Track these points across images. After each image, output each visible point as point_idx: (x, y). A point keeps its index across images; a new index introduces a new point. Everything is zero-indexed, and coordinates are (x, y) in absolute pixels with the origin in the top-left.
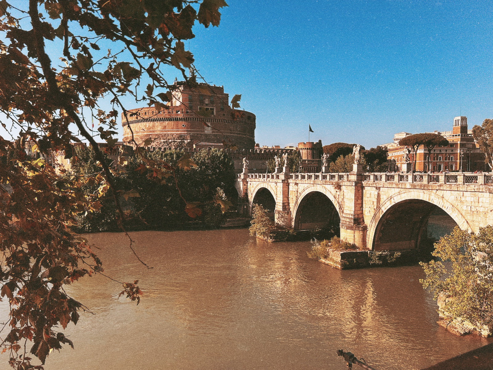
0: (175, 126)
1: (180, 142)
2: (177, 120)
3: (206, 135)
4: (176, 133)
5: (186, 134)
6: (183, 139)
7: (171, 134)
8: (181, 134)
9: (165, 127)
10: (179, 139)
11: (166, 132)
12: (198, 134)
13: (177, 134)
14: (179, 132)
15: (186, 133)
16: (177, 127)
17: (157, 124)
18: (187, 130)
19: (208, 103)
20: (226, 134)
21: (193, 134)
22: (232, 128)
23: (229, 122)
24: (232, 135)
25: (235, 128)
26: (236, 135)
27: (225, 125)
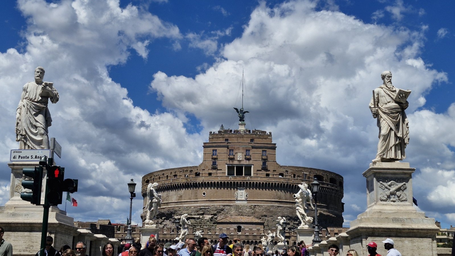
0: (193, 195)
1: (199, 218)
2: (196, 186)
3: (237, 207)
4: (194, 205)
5: (207, 206)
6: (203, 214)
7: (187, 207)
8: (200, 206)
9: (181, 196)
10: (198, 214)
11: (182, 204)
12: (224, 206)
13: (195, 207)
14: (198, 203)
15: (207, 204)
16: (197, 196)
17: (172, 193)
18: (209, 201)
19: (241, 159)
20: (272, 205)
21: (217, 205)
22: (282, 194)
23: (276, 186)
24: (282, 205)
25: (288, 195)
26: (291, 206)
27: (270, 190)
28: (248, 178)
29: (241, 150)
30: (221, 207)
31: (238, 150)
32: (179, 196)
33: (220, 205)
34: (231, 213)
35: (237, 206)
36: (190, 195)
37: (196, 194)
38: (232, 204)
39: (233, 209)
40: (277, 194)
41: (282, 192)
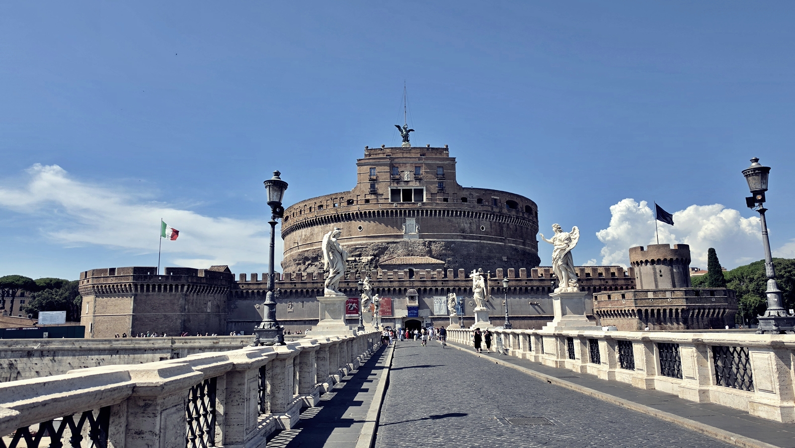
1: (355, 261)
2: (348, 218)
4: (347, 243)
5: (364, 244)
6: (360, 255)
8: (355, 245)
12: (388, 243)
13: (348, 246)
14: (352, 241)
16: (350, 231)
17: (317, 230)
18: (366, 237)
19: (409, 179)
20: (453, 240)
21: (379, 242)
22: (467, 226)
23: (458, 215)
24: (466, 241)
25: (474, 227)
26: (479, 241)
27: (449, 221)
28: (419, 204)
29: (409, 168)
30: (384, 245)
31: (405, 167)
33: (382, 243)
34: (398, 252)
35: (405, 243)
37: (349, 228)
38: (398, 240)
39: (400, 247)
40: (459, 226)
41: (466, 223)
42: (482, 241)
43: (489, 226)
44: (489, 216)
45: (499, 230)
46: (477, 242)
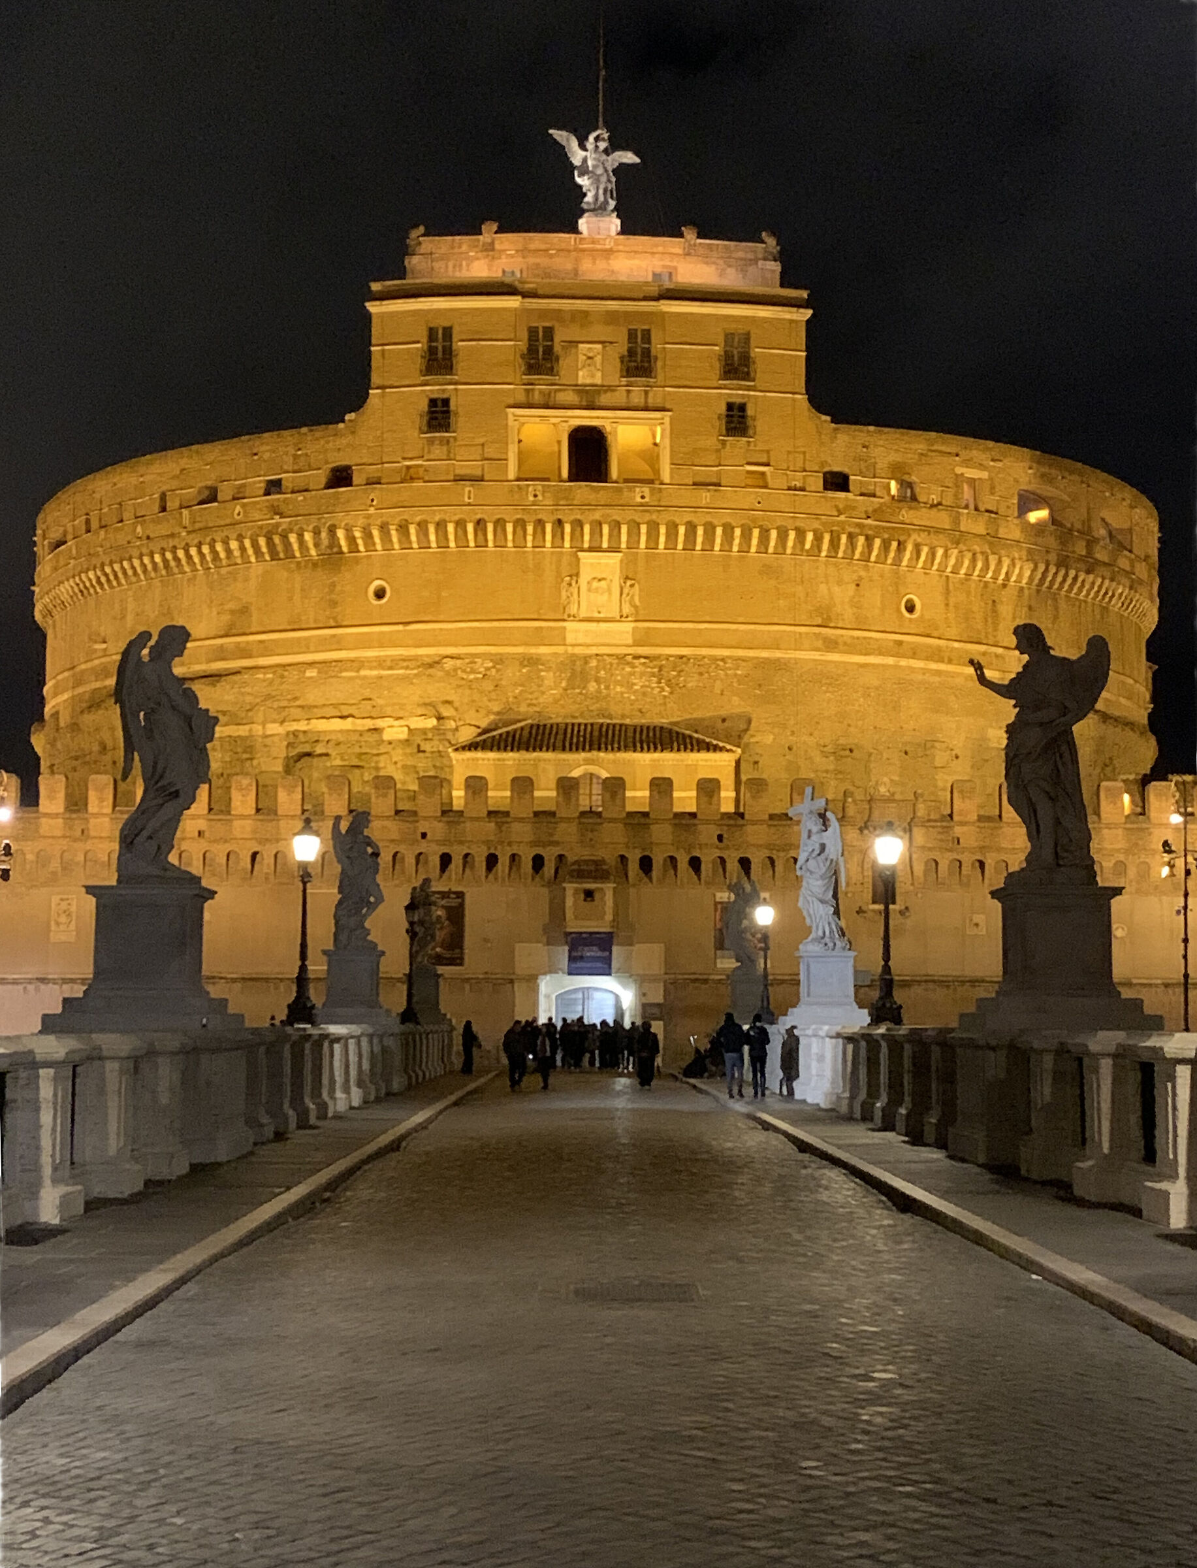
0: (314, 599)
2: (327, 545)
3: (577, 668)
4: (320, 659)
5: (395, 663)
7: (277, 671)
8: (355, 666)
9: (244, 611)
11: (250, 655)
12: (499, 660)
13: (325, 670)
14: (340, 648)
16: (334, 604)
18: (406, 631)
19: (598, 380)
20: (778, 654)
21: (458, 658)
22: (841, 595)
23: (808, 546)
24: (835, 657)
25: (873, 598)
26: (890, 661)
27: (767, 570)
28: (639, 493)
29: (600, 331)
30: (482, 665)
31: (582, 326)
32: (231, 605)
33: (473, 658)
34: (541, 700)
35: (573, 658)
36: (297, 597)
37: (332, 591)
38: (543, 650)
39: (548, 677)
40: (807, 594)
41: (840, 583)
42: (903, 662)
43: (939, 599)
44: (940, 552)
45: (979, 616)
46: (885, 667)
